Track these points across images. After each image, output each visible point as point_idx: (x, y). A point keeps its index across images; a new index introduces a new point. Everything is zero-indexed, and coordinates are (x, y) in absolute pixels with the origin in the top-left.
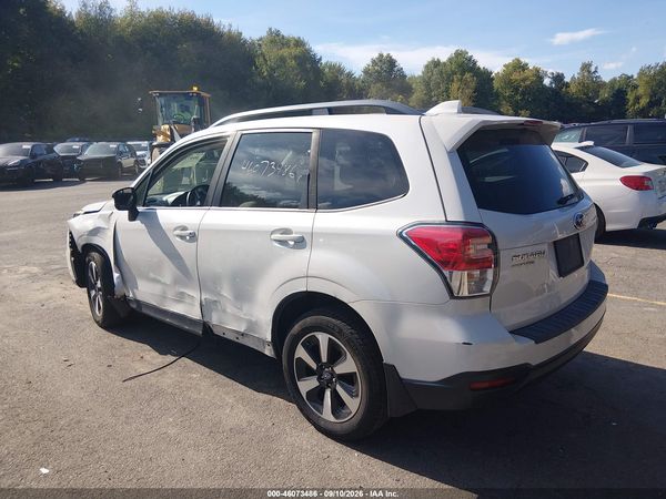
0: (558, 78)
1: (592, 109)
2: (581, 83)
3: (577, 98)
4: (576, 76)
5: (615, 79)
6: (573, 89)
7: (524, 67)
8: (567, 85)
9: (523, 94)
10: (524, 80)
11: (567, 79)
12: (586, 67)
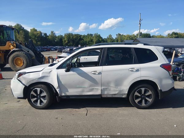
0: (45, 34)
1: (55, 43)
2: (52, 36)
3: (51, 40)
4: (50, 34)
5: (59, 36)
6: (50, 38)
7: (36, 31)
8: (48, 36)
9: (37, 38)
10: (37, 34)
11: (48, 35)
12: (52, 32)
